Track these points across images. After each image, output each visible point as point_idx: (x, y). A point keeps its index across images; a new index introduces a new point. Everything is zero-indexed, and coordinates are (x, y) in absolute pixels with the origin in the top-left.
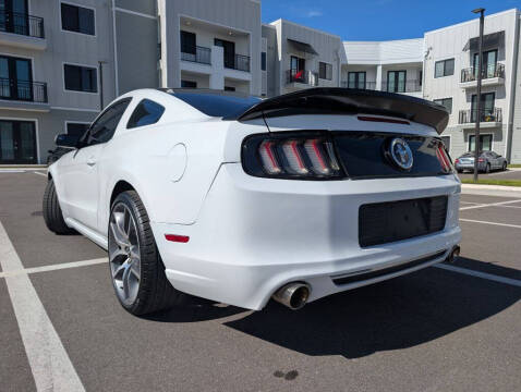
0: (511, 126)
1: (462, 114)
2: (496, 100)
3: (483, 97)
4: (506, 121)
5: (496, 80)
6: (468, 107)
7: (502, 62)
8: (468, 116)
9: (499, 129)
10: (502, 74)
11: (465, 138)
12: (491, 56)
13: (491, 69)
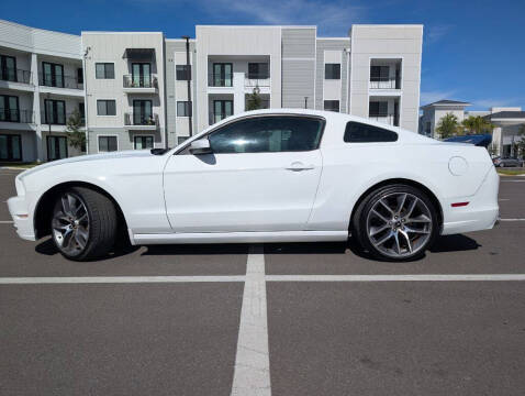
0: (166, 130)
1: (127, 116)
2: (154, 108)
3: (143, 104)
4: (162, 126)
5: (153, 90)
6: (130, 110)
7: (156, 76)
8: (131, 118)
9: (157, 132)
10: (156, 86)
11: (131, 137)
12: (146, 67)
13: (147, 80)
